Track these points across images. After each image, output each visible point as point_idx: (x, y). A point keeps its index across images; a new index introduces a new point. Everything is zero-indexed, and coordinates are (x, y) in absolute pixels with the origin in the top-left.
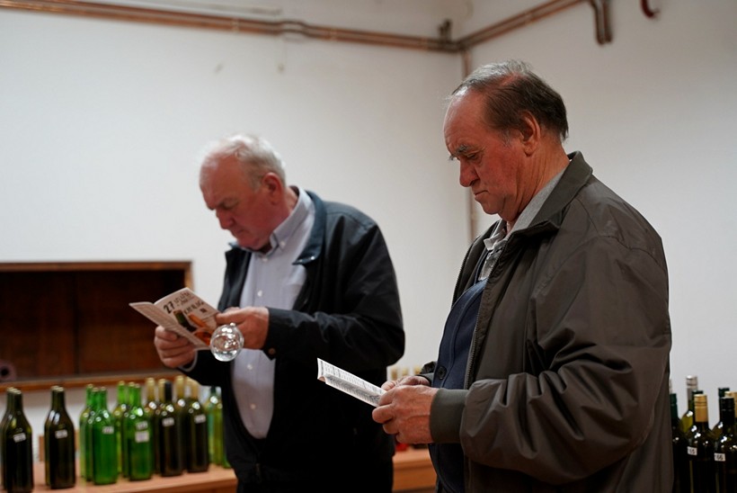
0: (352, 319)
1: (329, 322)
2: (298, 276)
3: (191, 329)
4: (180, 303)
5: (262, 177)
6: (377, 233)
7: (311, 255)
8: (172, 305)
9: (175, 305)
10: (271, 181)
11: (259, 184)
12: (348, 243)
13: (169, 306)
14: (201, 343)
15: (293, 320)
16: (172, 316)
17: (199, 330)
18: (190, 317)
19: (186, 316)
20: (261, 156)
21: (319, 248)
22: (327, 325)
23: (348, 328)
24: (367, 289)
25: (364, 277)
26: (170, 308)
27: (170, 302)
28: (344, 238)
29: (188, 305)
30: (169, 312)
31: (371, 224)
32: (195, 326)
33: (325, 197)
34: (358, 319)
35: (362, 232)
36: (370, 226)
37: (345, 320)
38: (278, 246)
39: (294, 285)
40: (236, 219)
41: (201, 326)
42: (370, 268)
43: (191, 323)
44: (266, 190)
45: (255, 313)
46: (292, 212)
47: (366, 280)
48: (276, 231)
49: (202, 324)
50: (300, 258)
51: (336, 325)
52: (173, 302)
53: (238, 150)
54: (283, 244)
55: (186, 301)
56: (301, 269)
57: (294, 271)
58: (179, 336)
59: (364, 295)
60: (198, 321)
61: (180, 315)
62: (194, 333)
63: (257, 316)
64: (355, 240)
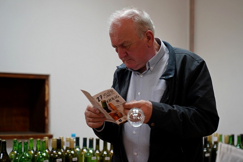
0: (193, 110)
1: (182, 111)
2: (161, 85)
3: (109, 111)
4: (106, 96)
5: (145, 32)
6: (204, 65)
7: (170, 74)
8: (101, 97)
9: (103, 97)
10: (149, 35)
11: (143, 36)
12: (190, 69)
13: (100, 98)
14: (111, 118)
15: (164, 108)
16: (100, 103)
17: (113, 112)
18: (109, 104)
19: (107, 104)
20: (145, 21)
21: (174, 71)
22: (181, 112)
23: (191, 114)
24: (201, 94)
25: (199, 87)
26: (100, 99)
27: (101, 96)
28: (187, 66)
29: (110, 97)
30: (99, 101)
31: (201, 60)
32: (111, 110)
33: (173, 45)
34: (196, 109)
35: (196, 64)
36: (201, 61)
37: (189, 110)
38: (149, 69)
39: (159, 90)
40: (128, 53)
41: (114, 110)
42: (201, 83)
43: (109, 108)
44: (146, 39)
45: (146, 103)
46: (157, 53)
47: (199, 89)
48: (149, 61)
49: (115, 108)
50: (163, 76)
51: (185, 112)
52: (102, 96)
53: (134, 16)
54: (152, 68)
55: (110, 95)
56: (163, 81)
57: (159, 82)
58: (100, 112)
59: (199, 97)
60: (113, 107)
61: (104, 103)
62: (109, 113)
63: (147, 105)
64: (193, 68)
